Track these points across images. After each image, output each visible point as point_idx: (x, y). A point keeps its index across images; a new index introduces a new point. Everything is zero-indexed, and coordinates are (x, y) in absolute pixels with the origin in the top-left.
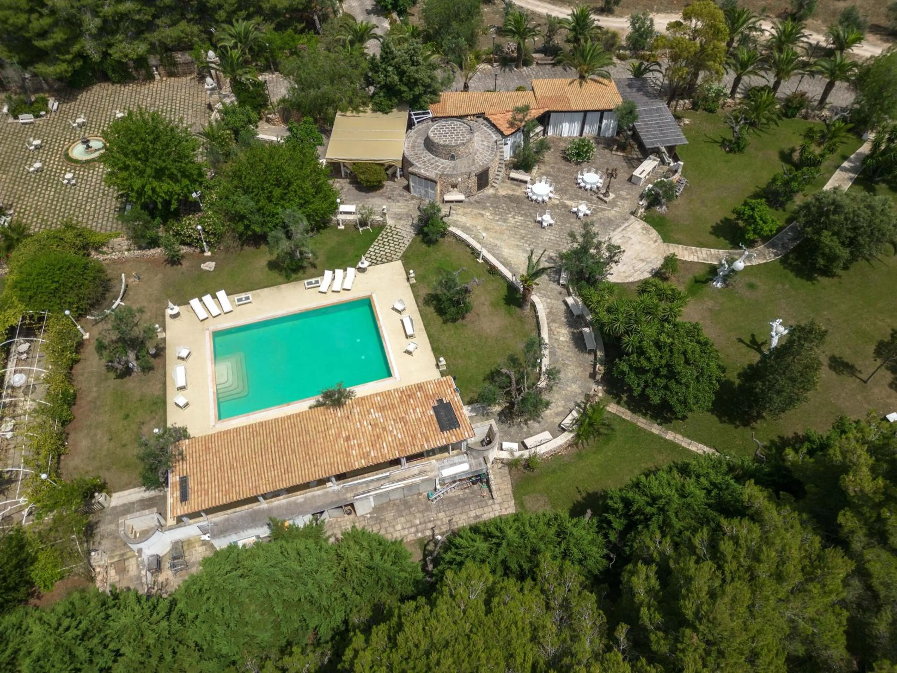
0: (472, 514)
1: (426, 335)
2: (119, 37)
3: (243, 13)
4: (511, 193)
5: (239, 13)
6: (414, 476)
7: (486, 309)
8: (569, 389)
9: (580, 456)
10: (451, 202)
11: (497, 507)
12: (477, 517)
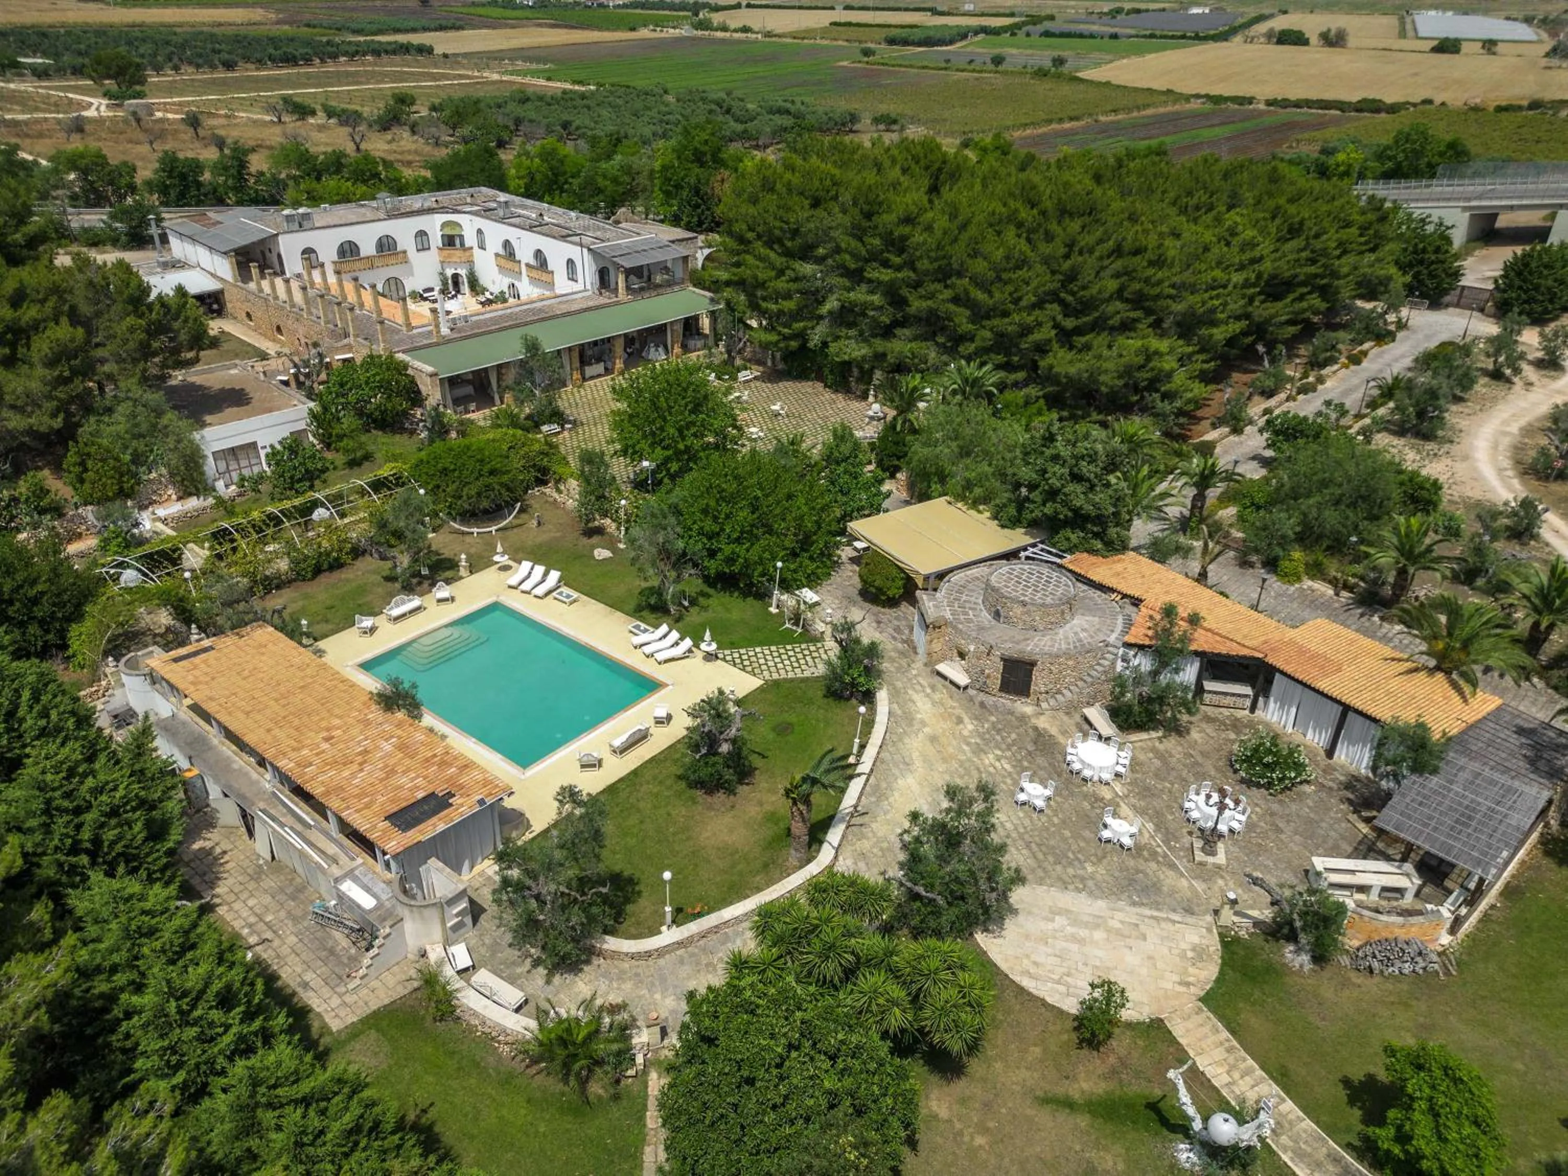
0: (309, 976)
1: (633, 767)
2: (852, 332)
3: (1000, 359)
4: (1054, 731)
5: (993, 356)
6: (322, 852)
7: (753, 811)
8: (658, 996)
9: (507, 1080)
10: (945, 678)
11: (335, 1001)
12: (305, 985)
